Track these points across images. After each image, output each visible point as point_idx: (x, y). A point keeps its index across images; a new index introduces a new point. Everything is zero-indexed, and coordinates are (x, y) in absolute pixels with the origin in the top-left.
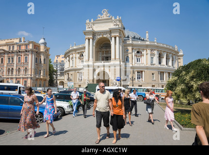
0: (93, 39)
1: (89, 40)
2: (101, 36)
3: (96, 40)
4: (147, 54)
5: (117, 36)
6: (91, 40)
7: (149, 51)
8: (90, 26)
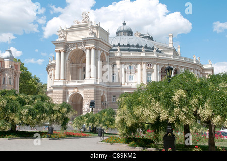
0: (65, 52)
1: (60, 53)
2: (75, 48)
3: (69, 53)
4: (142, 69)
5: (92, 48)
6: (62, 54)
7: (144, 66)
8: (61, 35)
